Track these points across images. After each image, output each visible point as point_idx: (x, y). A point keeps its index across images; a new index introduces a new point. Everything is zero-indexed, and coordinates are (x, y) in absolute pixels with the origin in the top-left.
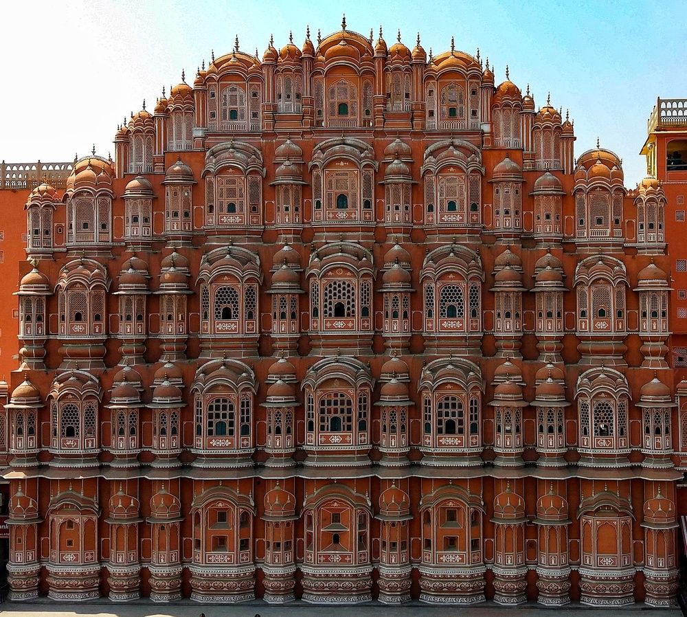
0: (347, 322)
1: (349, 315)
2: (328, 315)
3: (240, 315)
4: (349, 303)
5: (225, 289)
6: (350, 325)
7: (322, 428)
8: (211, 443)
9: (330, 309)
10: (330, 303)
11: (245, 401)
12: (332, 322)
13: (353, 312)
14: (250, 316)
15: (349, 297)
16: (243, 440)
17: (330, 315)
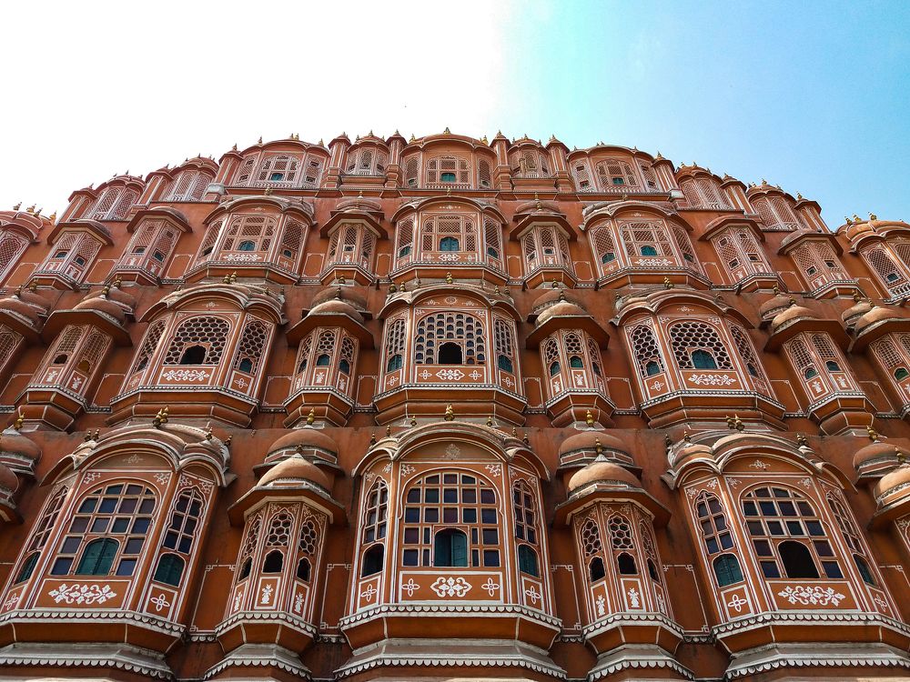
0: (467, 372)
1: (470, 361)
2: (424, 361)
3: (223, 359)
4: (470, 344)
5: (203, 320)
6: (475, 375)
7: (410, 558)
8: (52, 593)
9: (430, 352)
10: (430, 343)
11: (191, 499)
12: (434, 371)
13: (481, 357)
14: (246, 365)
15: (470, 335)
16: (156, 593)
17: (430, 361)
